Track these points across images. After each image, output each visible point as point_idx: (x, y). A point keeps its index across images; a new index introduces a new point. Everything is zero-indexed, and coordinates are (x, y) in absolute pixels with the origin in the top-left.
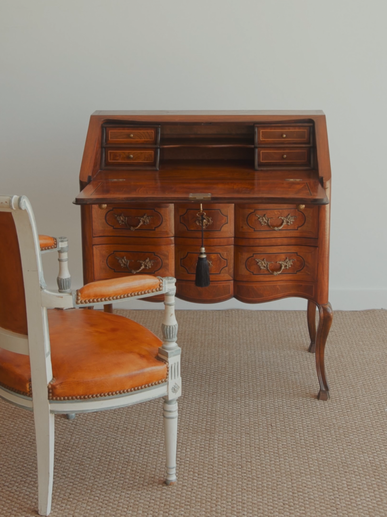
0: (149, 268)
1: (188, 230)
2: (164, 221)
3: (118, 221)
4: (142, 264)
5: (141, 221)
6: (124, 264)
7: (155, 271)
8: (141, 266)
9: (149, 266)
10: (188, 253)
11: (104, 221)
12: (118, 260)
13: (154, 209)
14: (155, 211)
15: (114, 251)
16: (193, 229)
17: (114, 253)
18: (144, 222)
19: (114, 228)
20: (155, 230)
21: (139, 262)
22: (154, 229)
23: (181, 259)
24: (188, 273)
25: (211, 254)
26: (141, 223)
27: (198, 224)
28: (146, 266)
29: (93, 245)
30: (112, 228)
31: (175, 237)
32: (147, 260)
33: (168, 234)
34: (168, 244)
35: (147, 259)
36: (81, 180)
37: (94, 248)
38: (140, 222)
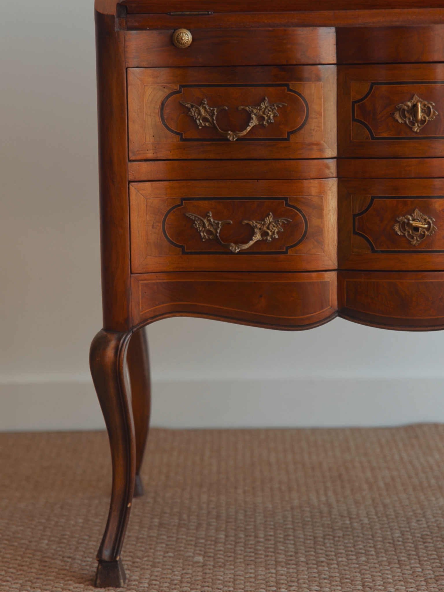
0: (274, 239)
1: (373, 138)
2: (312, 115)
3: (193, 120)
4: (256, 230)
5: (253, 116)
6: (209, 232)
7: (287, 248)
8: (253, 233)
9: (274, 233)
10: (373, 198)
11: (158, 119)
12: (193, 222)
13: (287, 86)
14: (289, 90)
15: (183, 199)
16: (385, 135)
17: (182, 204)
18: (261, 119)
19: (182, 140)
20: (287, 139)
21: (248, 224)
22: (286, 136)
23: (355, 216)
24: (374, 251)
25: (434, 200)
26: (254, 122)
27: (400, 121)
28: (265, 234)
29: (130, 182)
30: (178, 138)
31: (339, 158)
32: (270, 219)
33: (321, 150)
34: (322, 177)
35: (268, 215)
36: (98, 10)
37: (133, 188)
38: (250, 119)
